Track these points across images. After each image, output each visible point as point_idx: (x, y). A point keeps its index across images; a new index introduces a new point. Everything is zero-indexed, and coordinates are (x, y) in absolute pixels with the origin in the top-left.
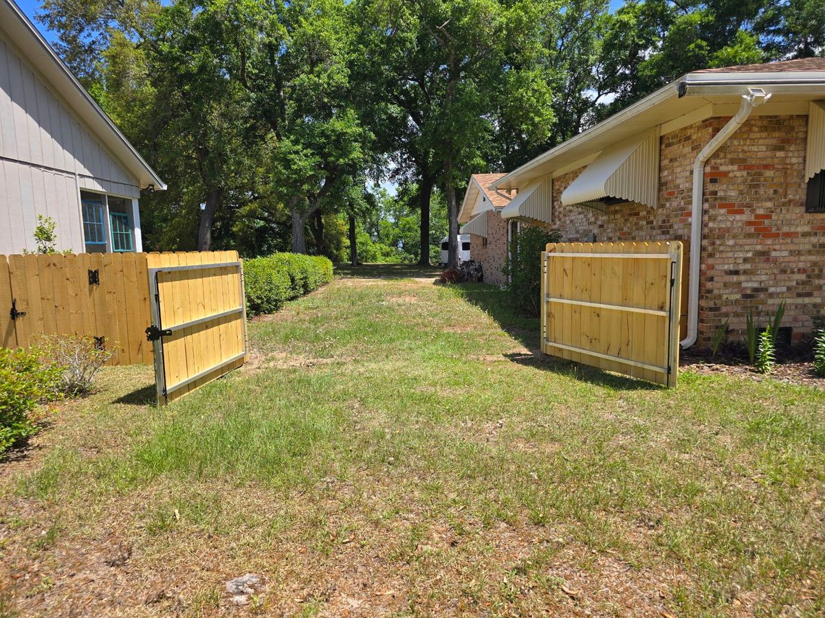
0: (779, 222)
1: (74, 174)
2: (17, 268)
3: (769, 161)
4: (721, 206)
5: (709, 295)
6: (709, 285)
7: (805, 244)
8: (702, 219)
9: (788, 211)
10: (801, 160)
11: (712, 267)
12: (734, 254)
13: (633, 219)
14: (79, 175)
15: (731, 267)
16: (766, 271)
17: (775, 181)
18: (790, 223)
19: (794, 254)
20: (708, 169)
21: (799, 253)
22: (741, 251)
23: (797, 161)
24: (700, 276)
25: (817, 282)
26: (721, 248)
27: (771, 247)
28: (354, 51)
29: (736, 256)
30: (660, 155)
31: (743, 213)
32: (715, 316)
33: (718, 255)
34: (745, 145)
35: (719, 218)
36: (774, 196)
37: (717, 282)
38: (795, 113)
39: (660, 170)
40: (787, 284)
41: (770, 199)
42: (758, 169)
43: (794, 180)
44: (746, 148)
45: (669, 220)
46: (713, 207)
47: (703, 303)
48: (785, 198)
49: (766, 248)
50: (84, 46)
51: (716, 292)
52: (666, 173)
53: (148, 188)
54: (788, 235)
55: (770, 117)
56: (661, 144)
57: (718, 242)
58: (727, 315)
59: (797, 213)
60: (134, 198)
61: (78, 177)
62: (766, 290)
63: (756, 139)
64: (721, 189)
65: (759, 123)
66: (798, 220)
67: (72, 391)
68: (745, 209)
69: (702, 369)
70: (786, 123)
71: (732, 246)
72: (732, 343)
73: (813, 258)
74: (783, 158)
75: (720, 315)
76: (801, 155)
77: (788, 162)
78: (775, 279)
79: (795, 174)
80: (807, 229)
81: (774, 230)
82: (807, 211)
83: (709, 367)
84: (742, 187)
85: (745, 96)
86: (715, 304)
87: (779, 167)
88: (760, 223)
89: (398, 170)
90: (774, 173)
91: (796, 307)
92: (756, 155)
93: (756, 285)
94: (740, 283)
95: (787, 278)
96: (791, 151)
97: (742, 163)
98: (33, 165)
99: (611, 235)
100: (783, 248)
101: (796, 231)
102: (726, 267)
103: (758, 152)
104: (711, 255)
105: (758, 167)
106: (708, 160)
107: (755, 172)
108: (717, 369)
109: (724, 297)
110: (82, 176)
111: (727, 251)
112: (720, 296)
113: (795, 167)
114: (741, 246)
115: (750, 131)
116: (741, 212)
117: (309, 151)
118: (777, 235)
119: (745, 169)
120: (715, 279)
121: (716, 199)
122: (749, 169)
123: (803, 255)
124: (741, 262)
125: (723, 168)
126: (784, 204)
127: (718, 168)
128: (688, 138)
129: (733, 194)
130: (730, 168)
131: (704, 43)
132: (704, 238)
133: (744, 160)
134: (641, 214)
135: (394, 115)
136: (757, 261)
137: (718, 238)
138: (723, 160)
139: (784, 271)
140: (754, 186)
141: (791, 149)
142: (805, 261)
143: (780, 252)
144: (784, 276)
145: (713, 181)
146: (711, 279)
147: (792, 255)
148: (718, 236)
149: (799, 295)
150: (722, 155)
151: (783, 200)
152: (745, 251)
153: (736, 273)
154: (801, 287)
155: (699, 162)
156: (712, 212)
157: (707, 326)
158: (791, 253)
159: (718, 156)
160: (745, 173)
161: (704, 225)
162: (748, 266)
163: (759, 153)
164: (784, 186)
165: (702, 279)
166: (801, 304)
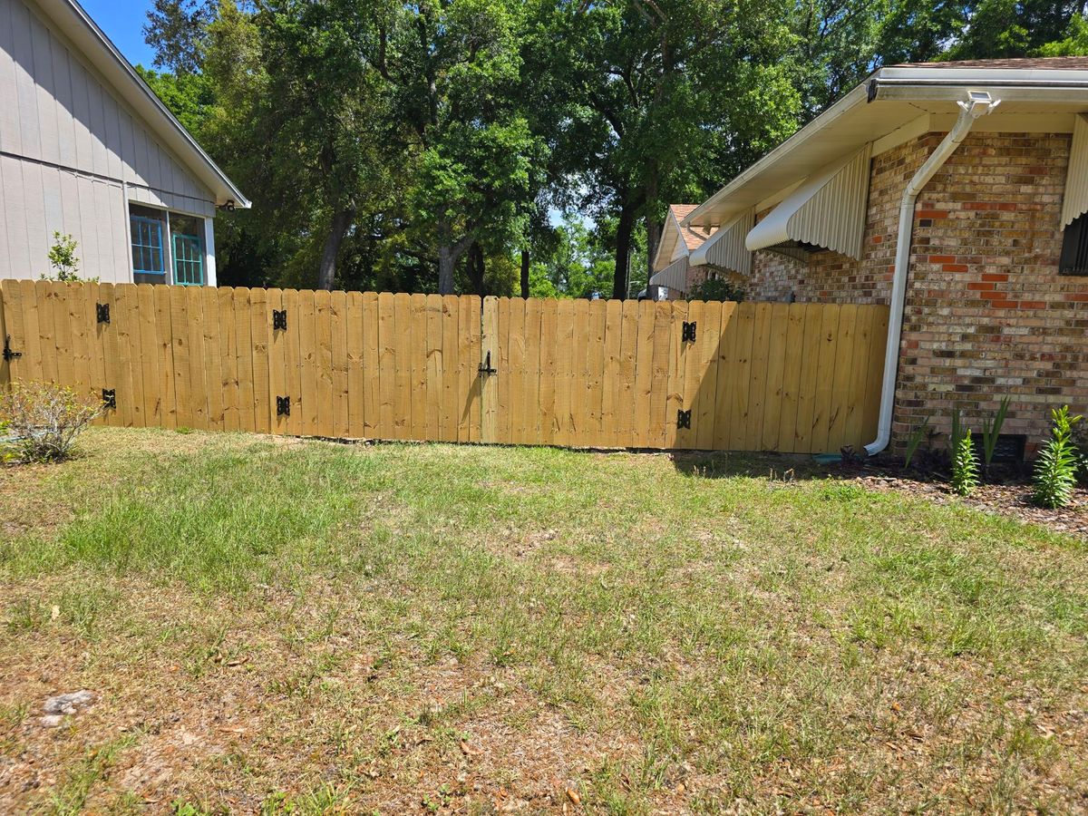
0: (1018, 286)
1: (121, 182)
2: (11, 297)
3: (1009, 199)
4: (934, 260)
5: (909, 384)
6: (909, 369)
7: (1055, 319)
8: (907, 276)
9: (1032, 271)
10: (1057, 198)
11: (915, 345)
12: (949, 328)
13: (835, 273)
14: (128, 183)
15: (943, 347)
16: (993, 354)
17: (1016, 226)
18: (1033, 288)
19: (1037, 333)
20: (919, 207)
21: (1045, 332)
22: (959, 325)
23: (1051, 200)
24: (899, 356)
25: (1068, 374)
26: (931, 319)
27: (1003, 321)
28: (531, 32)
29: (951, 331)
30: (870, 185)
31: (967, 271)
32: (915, 412)
33: (925, 329)
34: (975, 174)
35: (931, 276)
36: (1014, 249)
37: (922, 366)
38: (1053, 131)
39: (868, 207)
40: (1024, 374)
41: (1007, 253)
42: (991, 208)
43: (1045, 227)
44: (976, 179)
45: (872, 277)
46: (922, 260)
47: (900, 394)
48: (1030, 252)
49: (995, 323)
50: (186, 18)
51: (918, 380)
52: (874, 210)
53: (226, 204)
54: (1030, 305)
55: (1016, 135)
56: (871, 168)
57: (926, 310)
58: (932, 413)
59: (1046, 275)
60: (207, 217)
61: (126, 186)
62: (992, 380)
63: (991, 166)
64: (935, 235)
65: (998, 144)
66: (1047, 285)
67: (44, 454)
68: (969, 265)
69: (878, 484)
70: (1038, 145)
71: (946, 317)
72: (937, 452)
73: (1065, 340)
74: (1029, 194)
75: (922, 412)
76: (1057, 191)
77: (1037, 200)
78: (1006, 366)
79: (1047, 219)
80: (1058, 298)
81: (1010, 297)
82: (1061, 273)
83: (888, 481)
84: (966, 235)
85: (960, 103)
86: (916, 396)
87: (1024, 207)
88: (991, 286)
89: (590, 196)
90: (1016, 216)
91: (1035, 408)
92: (991, 189)
93: (978, 373)
94: (954, 370)
95: (1024, 367)
96: (1043, 185)
97: (969, 200)
98: (63, 168)
99: (811, 294)
100: (1021, 322)
101: (1042, 300)
102: (935, 346)
103: (994, 184)
104: (915, 328)
105: (993, 206)
106: (920, 193)
107: (987, 214)
108: (898, 485)
109: (931, 387)
110: (132, 185)
111: (939, 324)
112: (924, 386)
113: (1048, 208)
114: (960, 317)
115: (985, 153)
116: (963, 269)
117: (460, 167)
118: (1014, 305)
119: (972, 208)
120: (919, 361)
121: (927, 249)
122: (978, 209)
123: (1050, 334)
124: (958, 339)
125: (940, 206)
126: (1027, 261)
127: (932, 206)
128: (901, 162)
129: (953, 243)
130: (950, 206)
131: (1024, 32)
132: (908, 304)
133: (972, 196)
134: (844, 267)
135: (584, 120)
136: (981, 339)
137: (927, 305)
138: (942, 195)
139: (1020, 356)
140: (984, 233)
141: (1044, 182)
142: (1052, 344)
143: (1017, 329)
144: (1022, 364)
145: (925, 223)
146: (913, 361)
147: (1034, 334)
148: (926, 301)
149: (1040, 391)
150: (940, 187)
151: (1026, 255)
152: (964, 325)
153: (950, 354)
154: (1044, 379)
155: (908, 196)
156: (920, 267)
157: (902, 426)
158: (1034, 331)
159: (935, 189)
160: (972, 214)
161: (908, 285)
162: (968, 346)
163: (994, 187)
164: (1029, 236)
165: (902, 360)
166: (1042, 404)
